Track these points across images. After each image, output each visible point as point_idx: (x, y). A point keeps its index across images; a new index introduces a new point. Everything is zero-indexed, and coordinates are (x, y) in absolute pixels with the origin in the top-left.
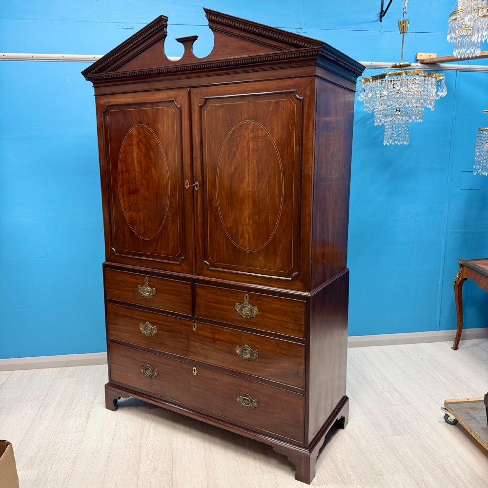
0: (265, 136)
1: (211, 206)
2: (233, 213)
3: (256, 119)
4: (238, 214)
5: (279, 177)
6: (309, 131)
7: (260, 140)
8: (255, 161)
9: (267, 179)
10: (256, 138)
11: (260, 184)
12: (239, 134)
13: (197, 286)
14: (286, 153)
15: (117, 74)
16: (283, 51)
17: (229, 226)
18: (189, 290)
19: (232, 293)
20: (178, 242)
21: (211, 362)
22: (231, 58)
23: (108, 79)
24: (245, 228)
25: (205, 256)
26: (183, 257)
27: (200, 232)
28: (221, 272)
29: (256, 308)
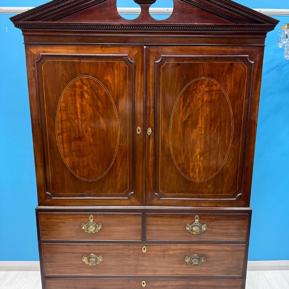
0: (219, 90)
1: (163, 148)
2: (185, 153)
3: (211, 76)
4: (190, 153)
5: (230, 123)
6: (257, 88)
7: (214, 93)
8: (208, 110)
9: (218, 124)
10: (210, 92)
11: (212, 128)
12: (195, 88)
13: (148, 215)
14: (237, 104)
15: (58, 25)
16: (240, 24)
17: (180, 163)
18: (139, 219)
19: (183, 217)
20: (127, 180)
21: (160, 274)
22: (192, 24)
23: (45, 28)
24: (196, 164)
25: (155, 189)
26: (132, 192)
27: (151, 170)
28: (171, 201)
29: (205, 225)
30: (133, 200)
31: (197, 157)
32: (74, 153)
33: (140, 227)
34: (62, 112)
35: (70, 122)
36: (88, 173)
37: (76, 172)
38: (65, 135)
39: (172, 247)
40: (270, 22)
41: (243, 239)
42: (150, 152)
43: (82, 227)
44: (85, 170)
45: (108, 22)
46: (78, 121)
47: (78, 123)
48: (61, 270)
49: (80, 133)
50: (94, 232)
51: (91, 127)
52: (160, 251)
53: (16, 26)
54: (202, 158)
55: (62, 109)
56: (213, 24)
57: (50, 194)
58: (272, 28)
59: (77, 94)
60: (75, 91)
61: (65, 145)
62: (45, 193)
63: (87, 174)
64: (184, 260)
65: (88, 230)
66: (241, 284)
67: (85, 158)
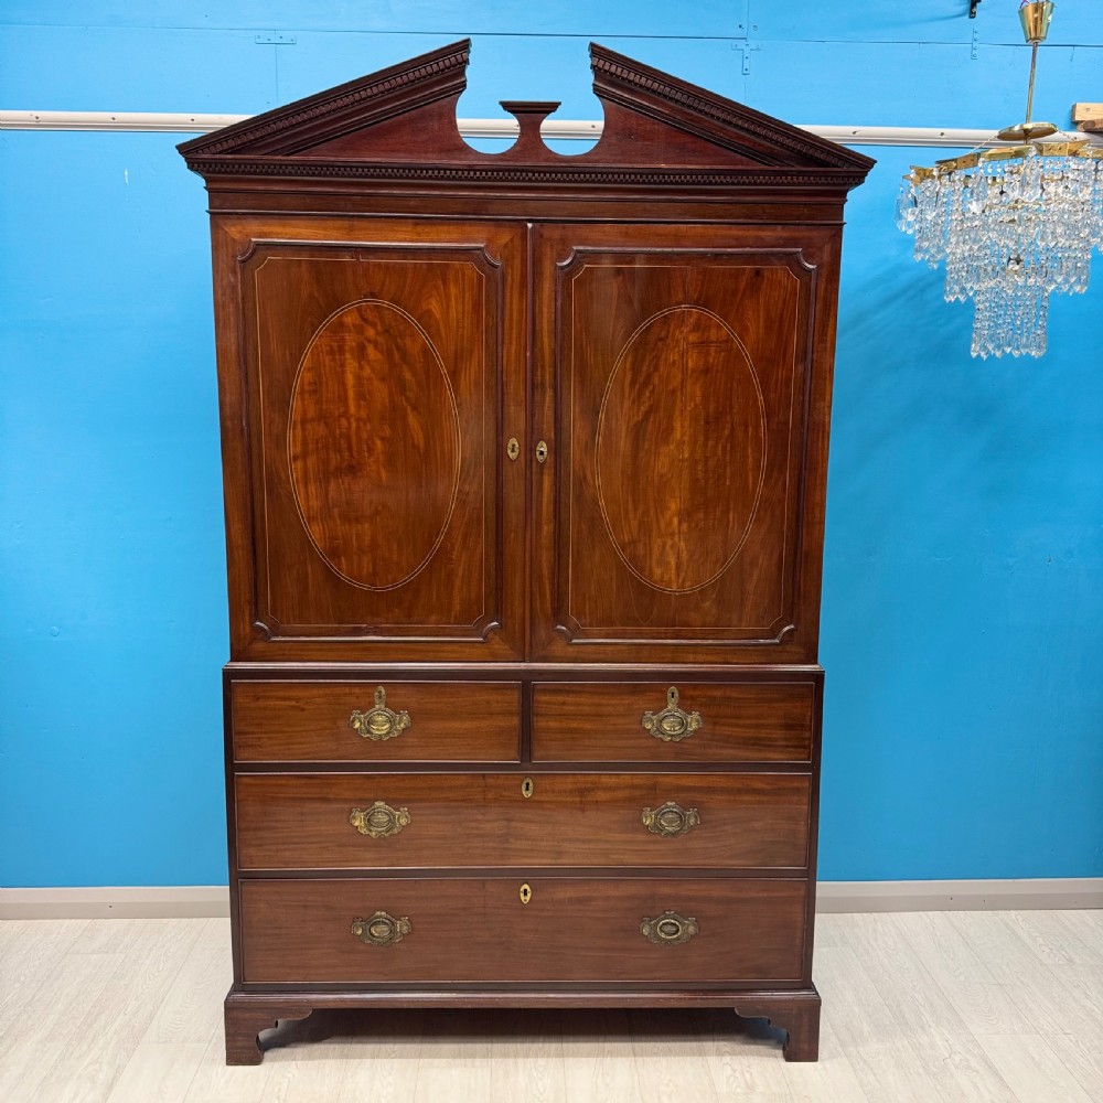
0: (727, 341)
1: (579, 498)
2: (640, 511)
3: (705, 302)
4: (652, 513)
5: (757, 428)
6: (826, 335)
7: (713, 350)
8: (698, 393)
9: (727, 432)
10: (703, 345)
11: (711, 443)
12: (663, 334)
13: (539, 687)
14: (774, 378)
15: (304, 165)
16: (777, 168)
17: (626, 540)
18: (515, 698)
19: (636, 691)
20: (480, 589)
21: (571, 861)
22: (652, 166)
23: (267, 173)
24: (670, 543)
25: (558, 613)
26: (495, 623)
27: (546, 559)
28: (602, 648)
29: (696, 715)
30: (498, 645)
31: (671, 522)
32: (336, 511)
33: (516, 721)
34: (307, 396)
35: (327, 424)
36: (374, 568)
37: (339, 565)
38: (311, 461)
39: (604, 779)
40: (852, 164)
41: (803, 756)
42: (544, 508)
43: (353, 721)
44: (366, 560)
45: (433, 160)
46: (350, 423)
47: (349, 428)
48: (287, 853)
49: (352, 456)
50: (387, 738)
51: (382, 439)
52: (571, 791)
53: (193, 165)
54: (685, 525)
55: (307, 388)
56: (708, 167)
57: (266, 628)
58: (858, 179)
59: (347, 348)
60: (343, 339)
61: (312, 489)
62: (252, 623)
63: (371, 571)
64: (640, 820)
65: (369, 732)
66: (802, 892)
67: (367, 526)
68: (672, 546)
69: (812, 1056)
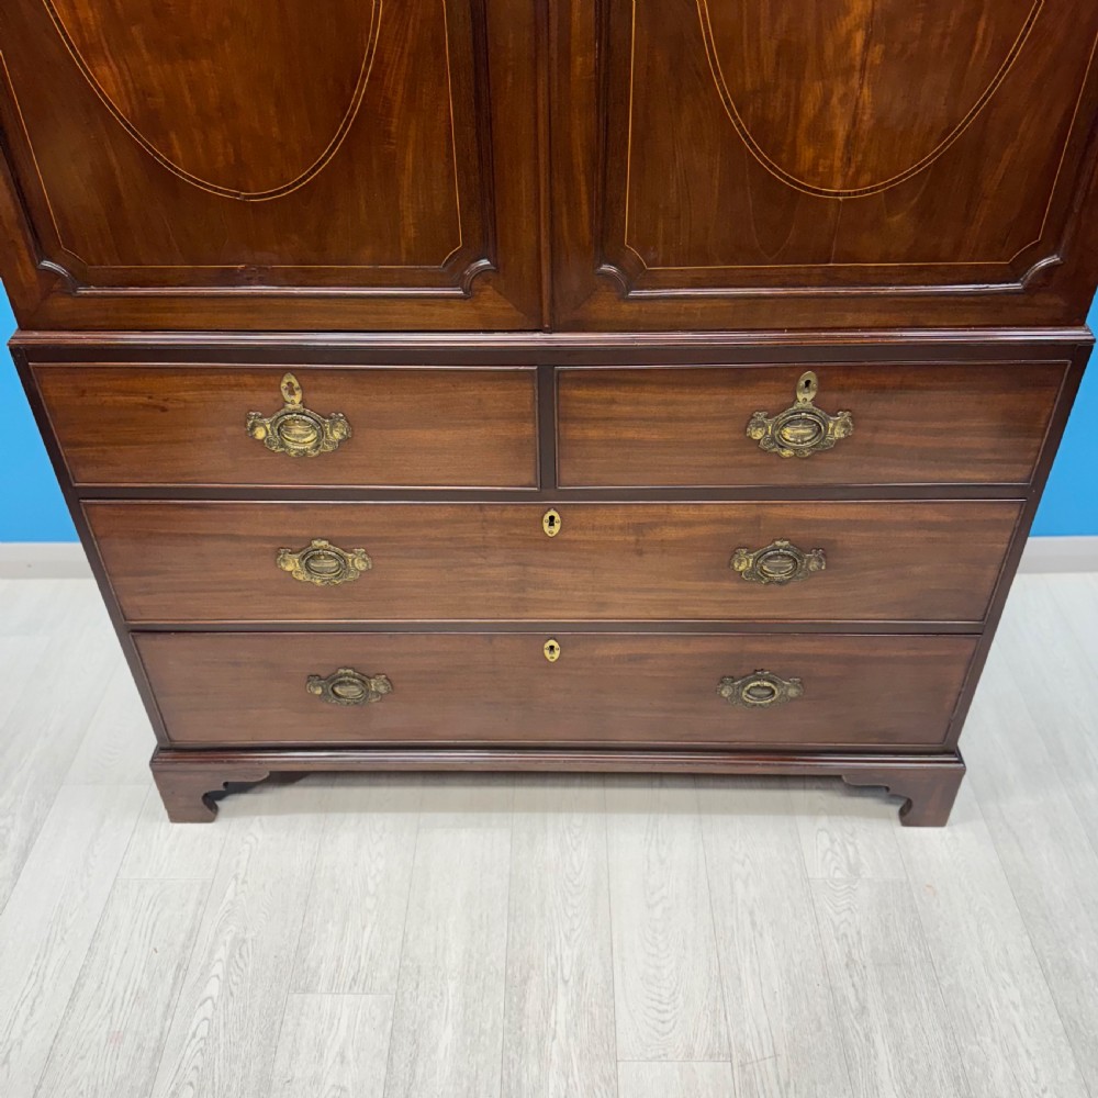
2: (784, 17)
13: (567, 375)
17: (749, 86)
18: (527, 395)
19: (739, 379)
20: (451, 195)
24: (839, 90)
25: (604, 241)
26: (485, 262)
27: (580, 128)
28: (685, 305)
29: (844, 417)
30: (493, 302)
31: (848, 41)
32: (135, 30)
33: (529, 430)
37: (168, 148)
39: (674, 511)
41: (1018, 476)
42: (576, 15)
43: (253, 427)
44: (217, 138)
50: (314, 454)
52: (621, 528)
54: (878, 49)
57: (63, 271)
62: (35, 265)
63: (232, 160)
64: (730, 564)
65: (283, 445)
67: (205, 63)
68: (843, 100)
69: (940, 819)
